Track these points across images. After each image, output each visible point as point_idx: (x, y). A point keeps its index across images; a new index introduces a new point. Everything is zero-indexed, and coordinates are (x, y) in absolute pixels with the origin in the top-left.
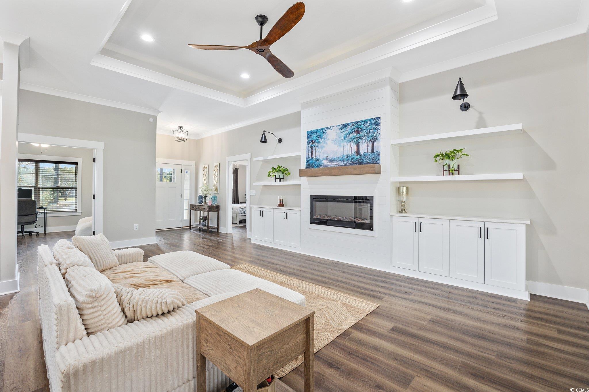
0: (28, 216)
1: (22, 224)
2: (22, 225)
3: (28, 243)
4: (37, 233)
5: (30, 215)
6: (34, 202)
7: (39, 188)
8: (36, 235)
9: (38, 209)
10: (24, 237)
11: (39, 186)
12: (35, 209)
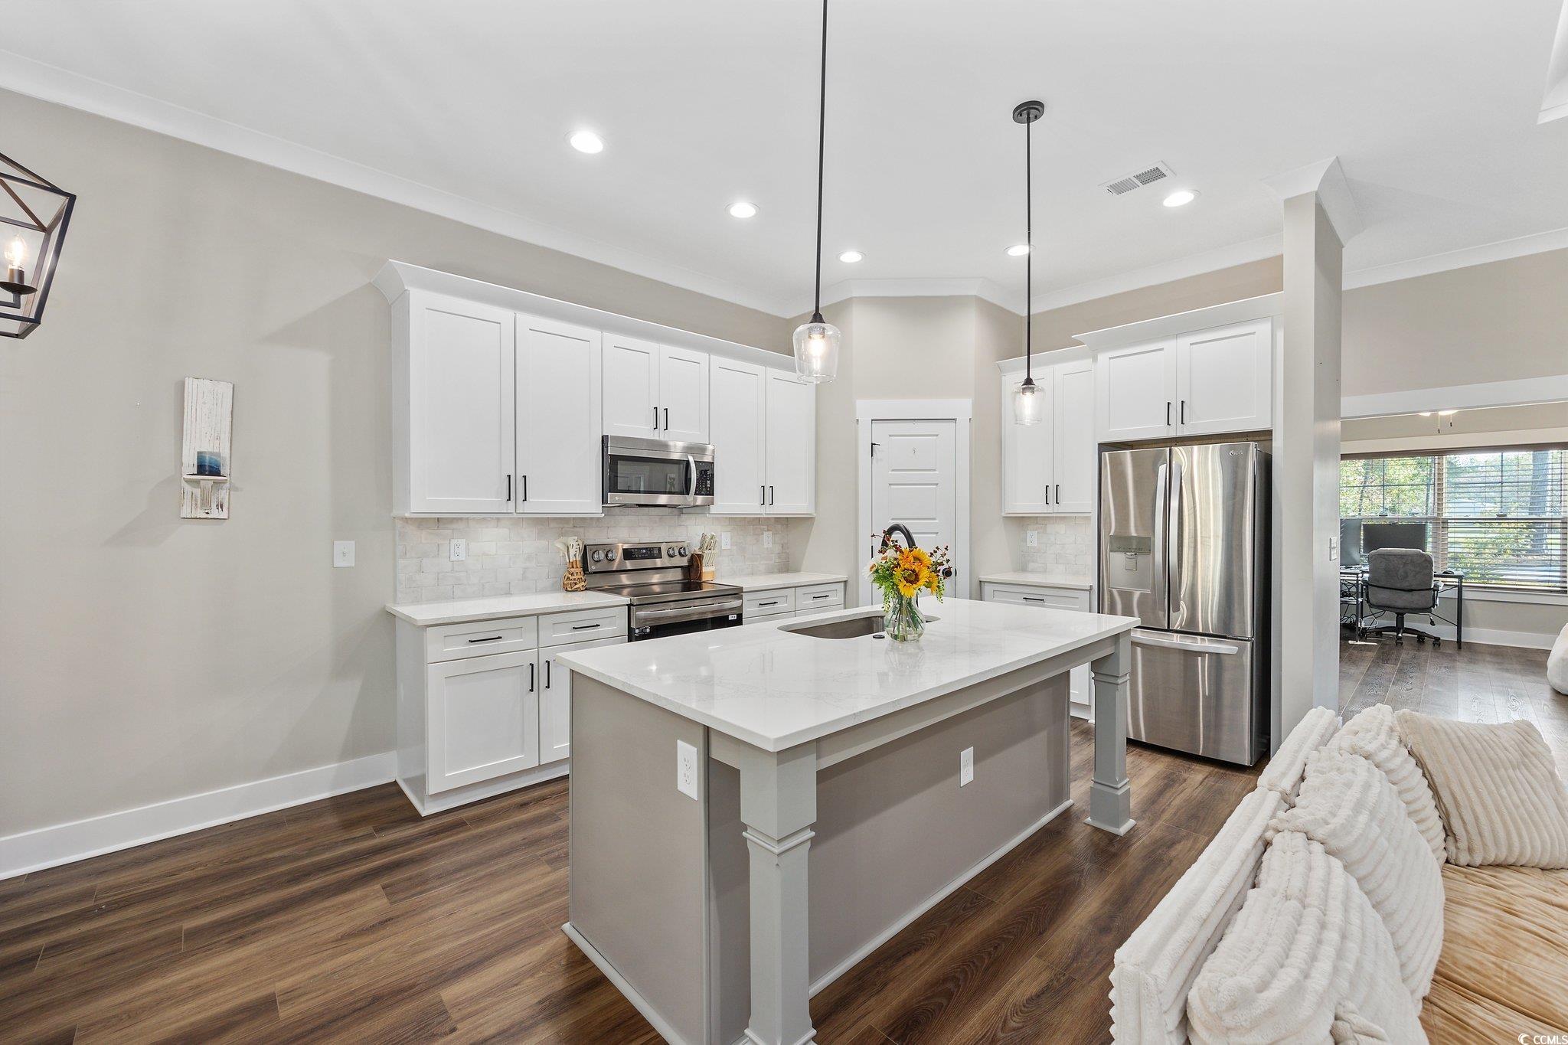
0: (1411, 593)
1: (1398, 611)
2: (1398, 614)
3: (1402, 663)
4: (1437, 639)
5: (1415, 590)
6: (1426, 560)
7: (1445, 522)
8: (1434, 644)
9: (1435, 576)
10: (1402, 644)
11: (1445, 515)
12: (1429, 576)
